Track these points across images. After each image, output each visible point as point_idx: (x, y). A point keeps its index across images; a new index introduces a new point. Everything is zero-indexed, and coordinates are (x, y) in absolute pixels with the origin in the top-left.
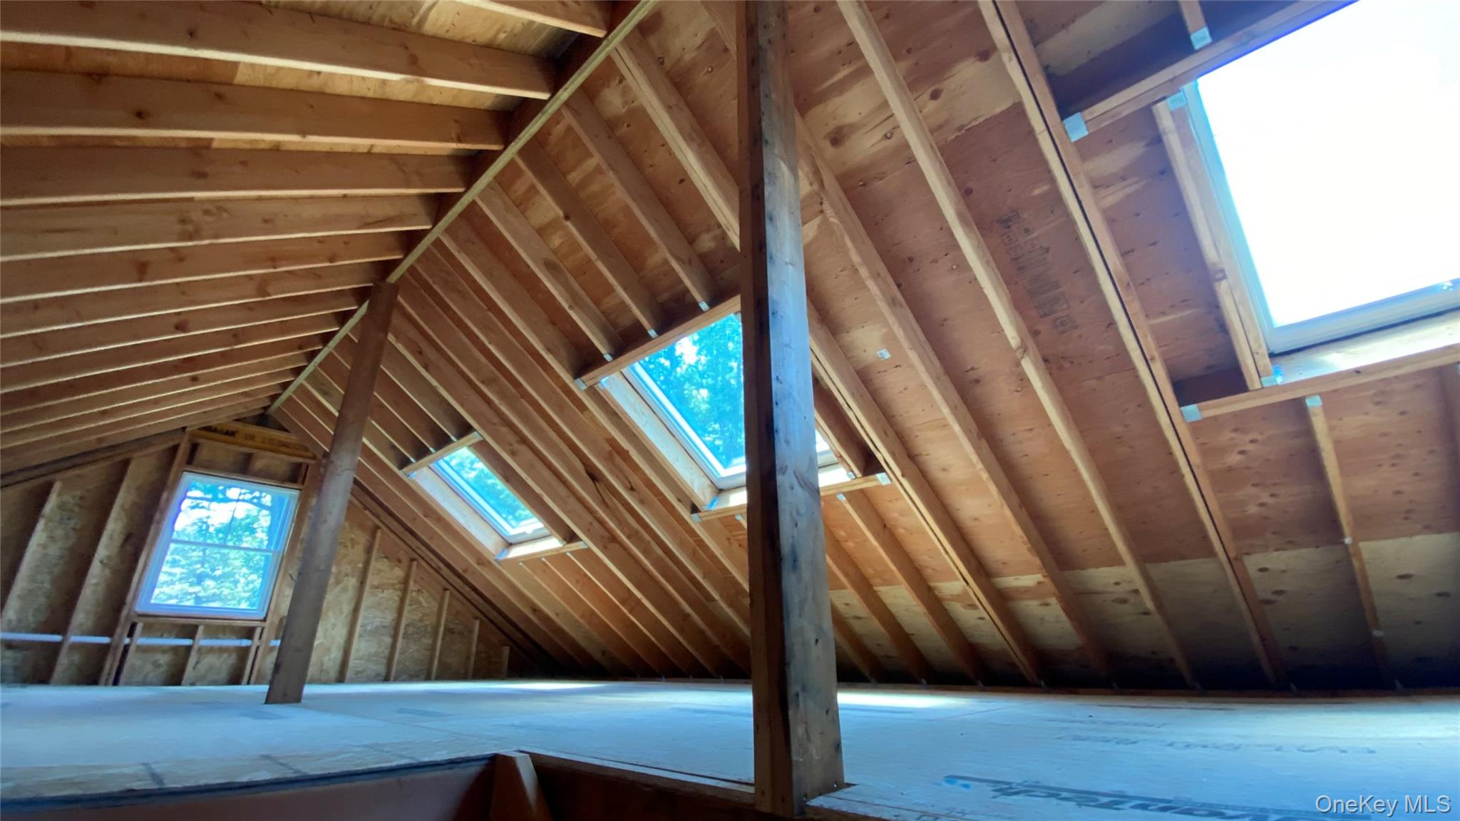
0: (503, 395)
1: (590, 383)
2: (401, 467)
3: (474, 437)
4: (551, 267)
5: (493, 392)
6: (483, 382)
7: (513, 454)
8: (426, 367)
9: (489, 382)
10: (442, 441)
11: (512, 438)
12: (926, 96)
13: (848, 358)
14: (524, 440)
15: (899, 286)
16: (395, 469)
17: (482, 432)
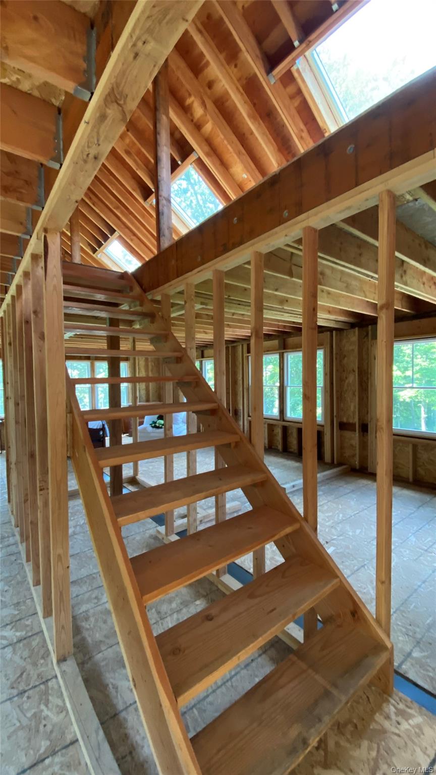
0: (122, 213)
1: (150, 203)
2: (94, 253)
3: (116, 234)
4: (128, 153)
5: (119, 212)
6: (114, 208)
7: (132, 240)
8: (94, 205)
9: (117, 208)
10: (106, 238)
11: (130, 234)
12: (233, 66)
13: (234, 179)
14: (135, 234)
15: (243, 146)
16: (91, 253)
17: (119, 231)
